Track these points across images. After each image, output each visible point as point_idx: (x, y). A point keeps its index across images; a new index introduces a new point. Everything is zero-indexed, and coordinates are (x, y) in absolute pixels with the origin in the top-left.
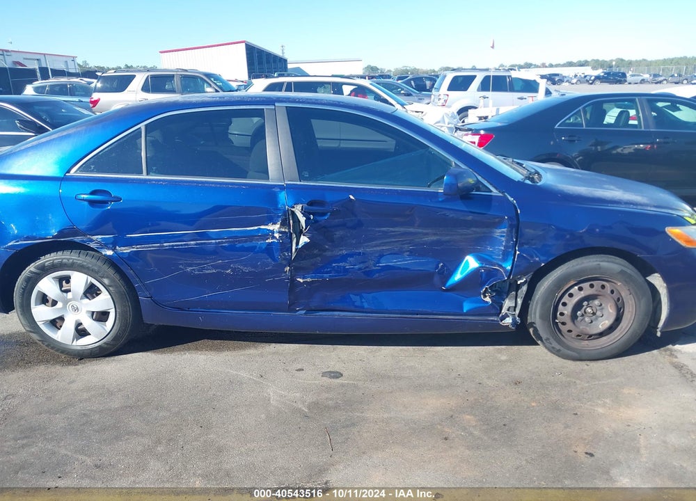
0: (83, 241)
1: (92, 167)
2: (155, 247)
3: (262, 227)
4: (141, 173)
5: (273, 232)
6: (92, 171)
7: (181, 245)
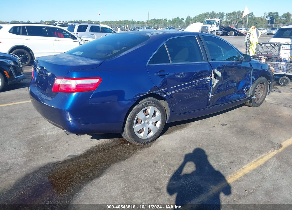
0: (157, 93)
1: (153, 61)
2: (178, 91)
3: (205, 78)
4: (170, 63)
5: (207, 79)
6: (153, 63)
7: (186, 89)
